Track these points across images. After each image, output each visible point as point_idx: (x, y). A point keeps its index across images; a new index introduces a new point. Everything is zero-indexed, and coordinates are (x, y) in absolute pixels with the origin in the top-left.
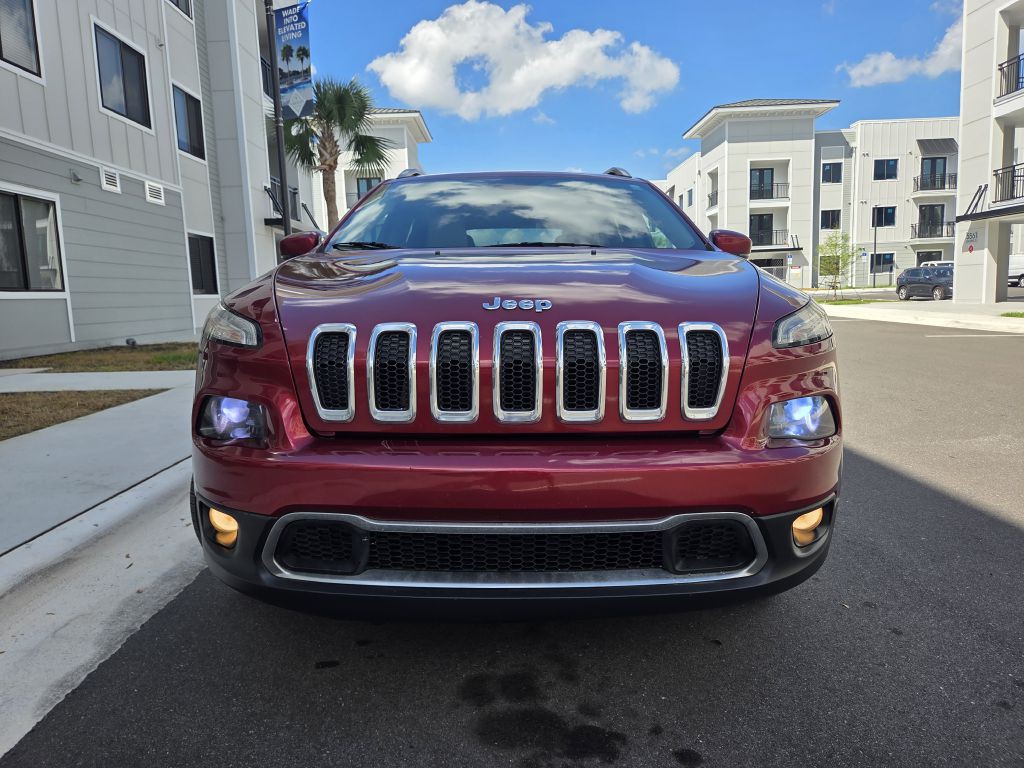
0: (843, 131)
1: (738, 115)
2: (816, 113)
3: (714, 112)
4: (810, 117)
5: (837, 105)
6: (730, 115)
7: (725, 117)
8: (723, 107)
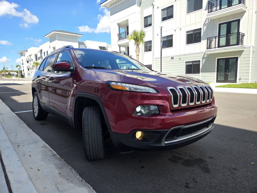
0: (84, 42)
1: (60, 34)
2: (78, 37)
3: (53, 32)
4: (77, 37)
5: (82, 36)
6: (57, 34)
7: (56, 34)
8: (56, 31)
